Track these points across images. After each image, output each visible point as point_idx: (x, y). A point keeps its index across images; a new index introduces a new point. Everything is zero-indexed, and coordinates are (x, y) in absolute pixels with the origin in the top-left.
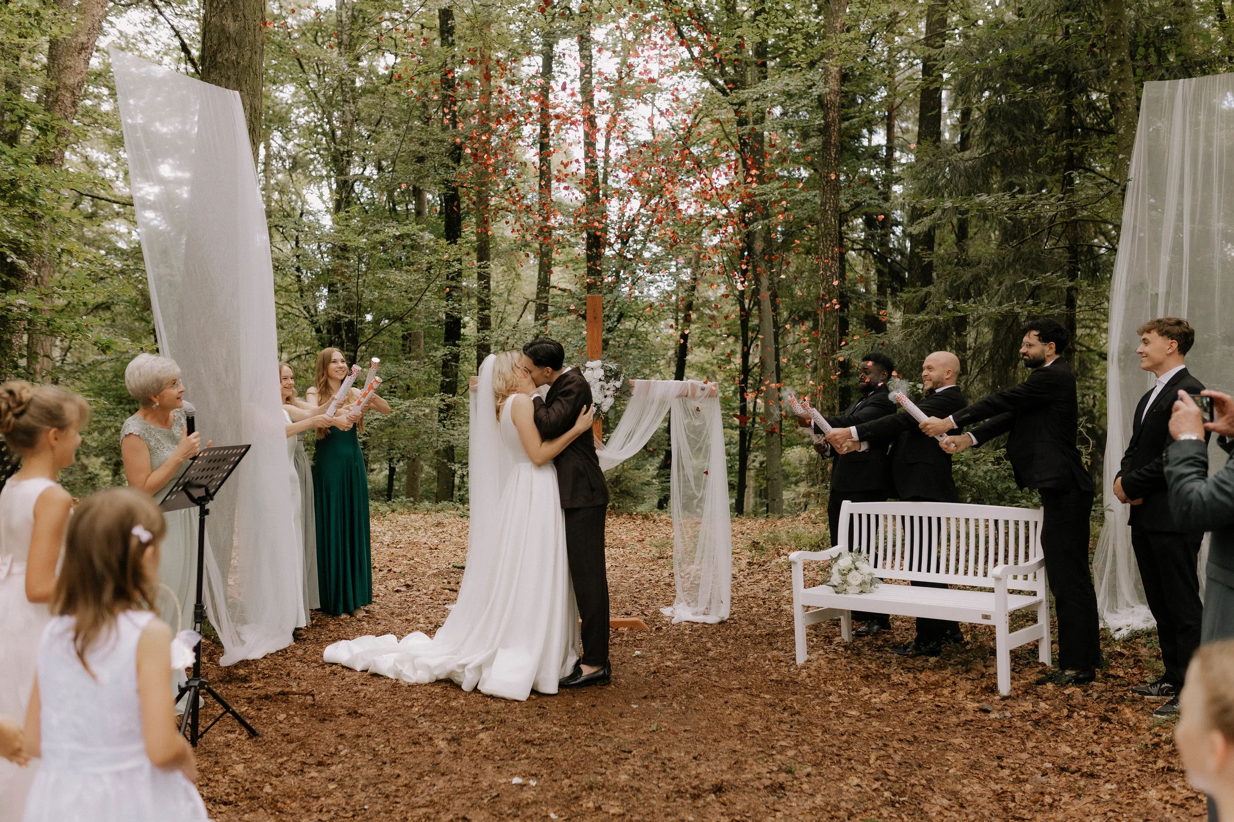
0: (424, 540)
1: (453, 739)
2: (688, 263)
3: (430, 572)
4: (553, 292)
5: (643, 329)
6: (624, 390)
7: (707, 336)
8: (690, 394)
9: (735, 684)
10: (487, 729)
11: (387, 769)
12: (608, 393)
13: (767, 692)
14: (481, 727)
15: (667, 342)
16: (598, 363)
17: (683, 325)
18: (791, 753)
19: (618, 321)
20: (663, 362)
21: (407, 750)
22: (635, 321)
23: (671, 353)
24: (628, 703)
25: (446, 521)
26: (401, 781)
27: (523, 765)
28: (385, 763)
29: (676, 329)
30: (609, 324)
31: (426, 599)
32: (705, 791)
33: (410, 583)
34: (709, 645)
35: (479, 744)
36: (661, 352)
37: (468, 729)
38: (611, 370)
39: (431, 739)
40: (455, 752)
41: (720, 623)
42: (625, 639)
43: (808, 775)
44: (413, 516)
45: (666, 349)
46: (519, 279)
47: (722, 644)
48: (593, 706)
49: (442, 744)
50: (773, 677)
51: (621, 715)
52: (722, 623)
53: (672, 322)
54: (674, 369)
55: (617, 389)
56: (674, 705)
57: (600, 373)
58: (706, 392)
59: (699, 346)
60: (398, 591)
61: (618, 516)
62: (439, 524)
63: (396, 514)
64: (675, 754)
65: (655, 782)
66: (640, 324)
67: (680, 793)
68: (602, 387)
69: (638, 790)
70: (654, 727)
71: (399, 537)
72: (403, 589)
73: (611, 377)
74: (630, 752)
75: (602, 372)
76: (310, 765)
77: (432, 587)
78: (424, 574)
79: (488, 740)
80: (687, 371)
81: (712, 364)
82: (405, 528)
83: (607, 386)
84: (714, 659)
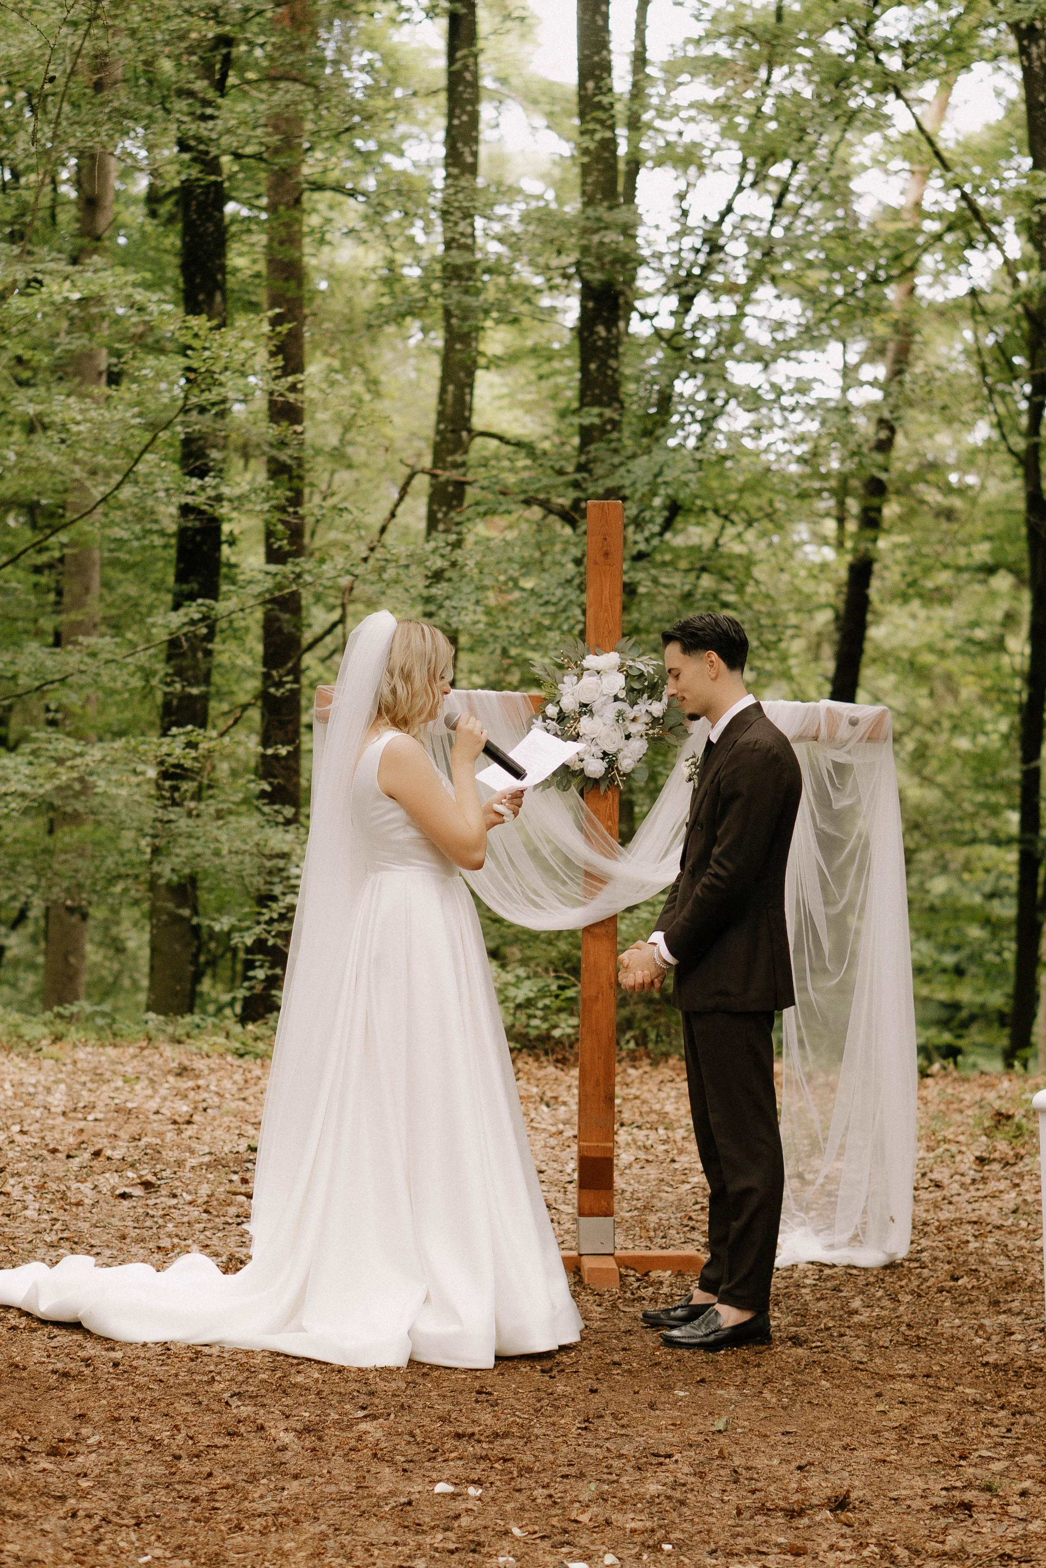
0: (153, 1105)
1: (307, 1430)
2: (876, 353)
3: (193, 1161)
4: (481, 447)
5: (738, 548)
6: (671, 721)
7: (927, 571)
8: (823, 733)
9: (905, 1368)
10: (375, 1417)
11: (184, 1465)
12: (634, 728)
13: (971, 1385)
14: (361, 1414)
15: (808, 587)
16: (612, 659)
17: (857, 537)
18: (997, 1466)
19: (667, 525)
20: (797, 646)
21: (218, 1441)
22: (715, 522)
23: (824, 618)
24: (668, 1388)
25: (200, 1064)
26: (214, 1483)
27: (456, 1468)
28: (178, 1458)
29: (840, 545)
30: (638, 540)
31: (195, 1213)
32: (812, 1507)
33: (150, 1178)
34: (856, 1303)
35: (359, 1439)
36: (793, 619)
37: (334, 1416)
38: (642, 675)
39: (262, 1428)
40: (314, 1450)
41: (886, 1267)
42: (665, 1290)
43: (1024, 1493)
44: (111, 1052)
45: (806, 607)
46: (378, 395)
47: (886, 1302)
48: (593, 1391)
49: (287, 1438)
50: (991, 1359)
51: (652, 1406)
52: (891, 1267)
53: (830, 526)
54: (829, 666)
55: (655, 721)
56: (767, 1394)
57: (617, 683)
58: (862, 729)
59: (905, 598)
60: (124, 1196)
61: (655, 1064)
62: (182, 1071)
63: (66, 1044)
64: (760, 1462)
65: (716, 1495)
66: (731, 531)
67: (764, 1510)
68: (620, 714)
69: (682, 1503)
70: (720, 1425)
71: (86, 1097)
72: (138, 1191)
73: (640, 692)
74: (669, 1456)
75: (619, 681)
76: (36, 1453)
77: (204, 1190)
78: (180, 1163)
79: (379, 1434)
80: (867, 673)
81: (943, 654)
82: (98, 1076)
83: (631, 713)
84: (862, 1325)
